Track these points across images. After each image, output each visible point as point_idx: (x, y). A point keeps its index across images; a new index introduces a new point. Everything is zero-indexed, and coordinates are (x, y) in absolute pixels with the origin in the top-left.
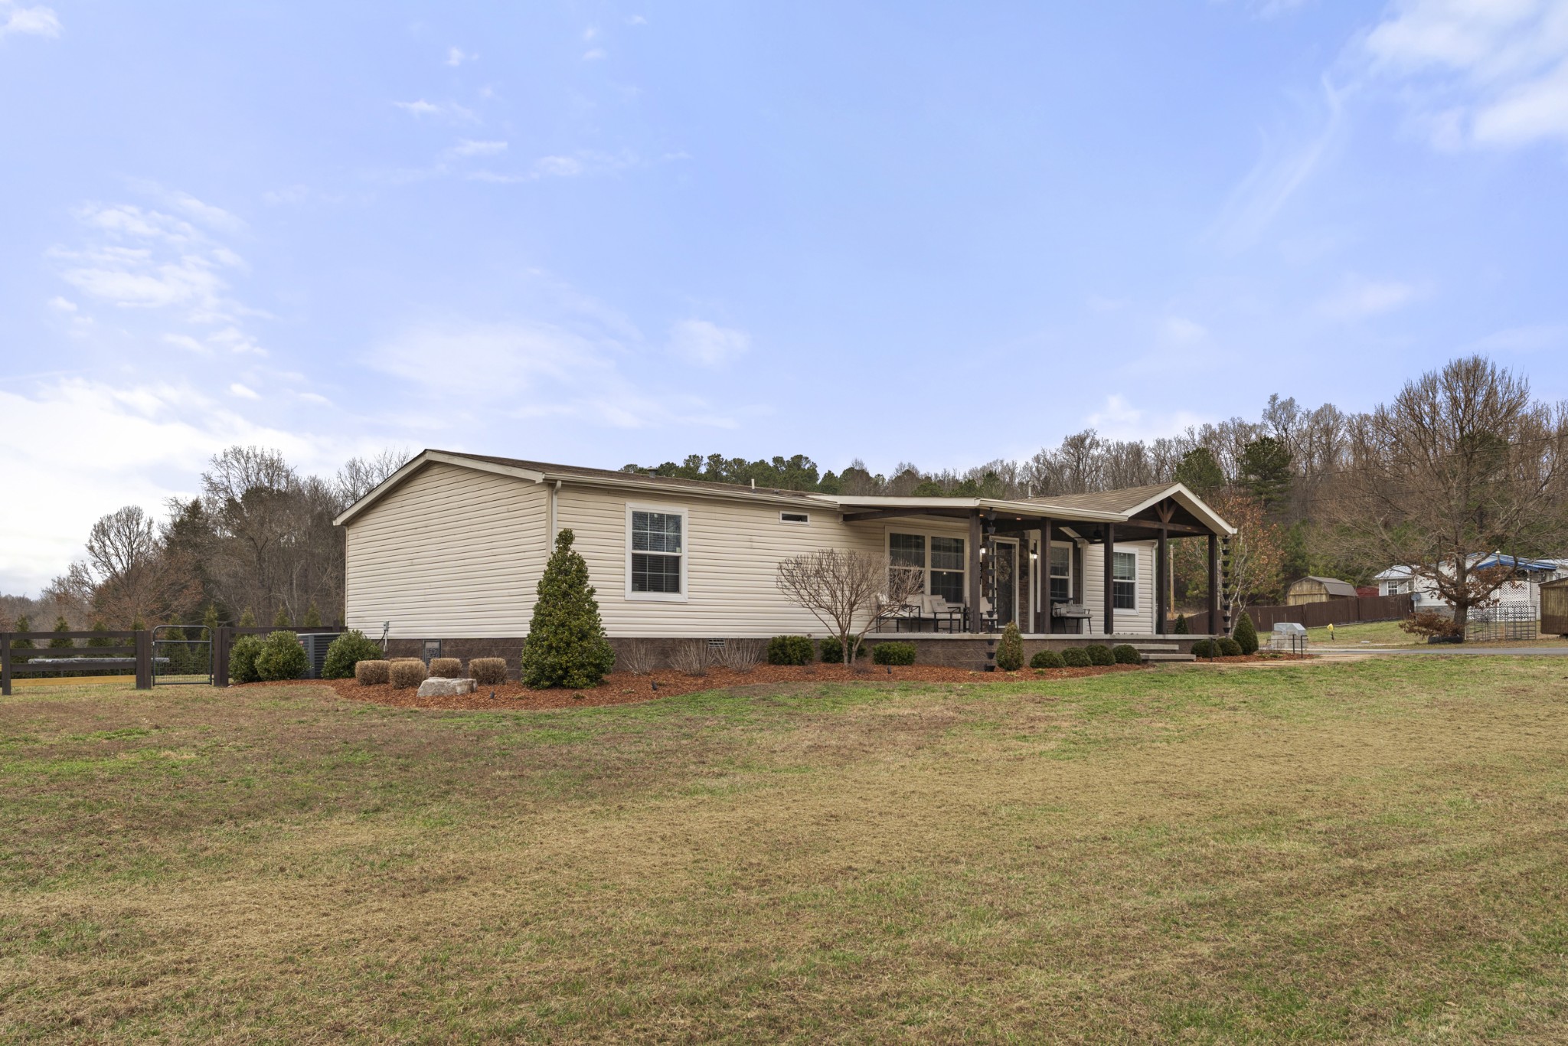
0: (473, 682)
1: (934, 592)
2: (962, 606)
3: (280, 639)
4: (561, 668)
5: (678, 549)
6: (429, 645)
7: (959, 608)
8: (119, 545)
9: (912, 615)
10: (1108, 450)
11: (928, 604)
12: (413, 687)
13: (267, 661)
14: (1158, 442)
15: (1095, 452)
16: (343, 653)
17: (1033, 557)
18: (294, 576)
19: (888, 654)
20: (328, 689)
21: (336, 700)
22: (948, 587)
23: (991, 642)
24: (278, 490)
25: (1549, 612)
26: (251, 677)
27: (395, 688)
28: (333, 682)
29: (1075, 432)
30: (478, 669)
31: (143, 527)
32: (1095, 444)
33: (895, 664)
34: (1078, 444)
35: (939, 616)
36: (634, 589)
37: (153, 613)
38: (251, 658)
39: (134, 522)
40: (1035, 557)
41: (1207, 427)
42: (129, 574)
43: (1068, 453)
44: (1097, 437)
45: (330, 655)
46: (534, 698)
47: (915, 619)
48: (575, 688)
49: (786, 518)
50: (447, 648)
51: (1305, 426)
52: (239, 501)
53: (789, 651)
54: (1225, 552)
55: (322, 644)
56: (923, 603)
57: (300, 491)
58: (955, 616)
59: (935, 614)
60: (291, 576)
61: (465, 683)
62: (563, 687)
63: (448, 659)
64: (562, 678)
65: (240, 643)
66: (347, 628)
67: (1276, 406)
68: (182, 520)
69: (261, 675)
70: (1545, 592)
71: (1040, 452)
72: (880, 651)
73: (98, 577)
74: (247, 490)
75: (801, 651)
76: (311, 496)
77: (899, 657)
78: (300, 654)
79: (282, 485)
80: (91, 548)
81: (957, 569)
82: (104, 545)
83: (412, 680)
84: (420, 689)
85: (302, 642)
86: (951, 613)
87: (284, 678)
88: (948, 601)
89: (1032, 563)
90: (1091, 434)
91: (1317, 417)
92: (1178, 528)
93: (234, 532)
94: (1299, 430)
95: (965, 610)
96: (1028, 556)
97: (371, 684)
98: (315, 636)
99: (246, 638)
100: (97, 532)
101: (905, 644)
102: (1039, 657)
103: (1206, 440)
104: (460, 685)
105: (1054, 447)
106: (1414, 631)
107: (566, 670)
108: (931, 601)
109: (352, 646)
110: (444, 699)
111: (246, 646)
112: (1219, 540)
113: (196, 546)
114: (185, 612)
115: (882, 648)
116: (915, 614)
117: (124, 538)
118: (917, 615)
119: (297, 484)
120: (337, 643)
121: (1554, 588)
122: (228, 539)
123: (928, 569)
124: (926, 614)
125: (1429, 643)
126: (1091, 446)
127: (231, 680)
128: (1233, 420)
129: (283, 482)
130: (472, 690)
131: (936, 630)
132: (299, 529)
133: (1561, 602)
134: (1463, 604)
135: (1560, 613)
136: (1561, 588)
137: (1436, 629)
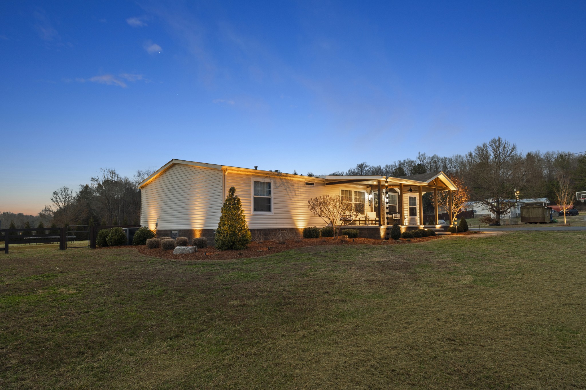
0: (196, 248)
3: (116, 230)
4: (232, 242)
5: (270, 195)
6: (173, 232)
8: (61, 198)
10: (370, 168)
12: (170, 249)
13: (111, 239)
14: (386, 166)
15: (366, 169)
16: (140, 235)
18: (119, 208)
20: (135, 250)
21: (139, 255)
23: (388, 229)
24: (114, 181)
25: (524, 216)
26: (104, 244)
27: (163, 250)
28: (137, 247)
29: (360, 163)
30: (196, 242)
31: (70, 192)
32: (366, 166)
34: (361, 166)
35: (360, 219)
36: (254, 211)
37: (72, 220)
38: (105, 237)
39: (67, 191)
41: (400, 161)
42: (65, 207)
43: (358, 169)
44: (367, 165)
45: (135, 236)
46: (223, 255)
48: (237, 250)
49: (307, 184)
50: (181, 233)
51: (429, 161)
52: (102, 184)
53: (312, 233)
55: (132, 232)
57: (121, 181)
60: (118, 208)
61: (193, 248)
62: (232, 249)
63: (183, 238)
64: (232, 246)
65: (101, 232)
66: (141, 225)
67: (420, 155)
68: (82, 190)
69: (108, 244)
70: (522, 209)
71: (350, 169)
72: (345, 233)
73: (55, 208)
74: (104, 181)
76: (125, 182)
78: (124, 236)
79: (115, 179)
80: (52, 199)
81: (362, 202)
82: (57, 198)
83: (170, 247)
84: (174, 251)
85: (124, 231)
87: (117, 245)
90: (365, 163)
91: (432, 158)
93: (100, 194)
94: (427, 162)
97: (152, 248)
98: (130, 229)
99: (103, 230)
100: (54, 194)
101: (354, 230)
103: (400, 165)
104: (191, 249)
105: (354, 167)
106: (484, 222)
107: (234, 243)
109: (144, 232)
110: (184, 255)
111: (103, 233)
113: (87, 198)
114: (83, 219)
117: (63, 196)
119: (120, 179)
120: (138, 231)
121: (525, 208)
122: (98, 196)
123: (353, 203)
125: (489, 226)
126: (365, 167)
127: (97, 246)
128: (407, 159)
129: (116, 178)
130: (196, 251)
132: (121, 193)
133: (527, 212)
134: (499, 213)
135: (527, 216)
136: (527, 208)
137: (490, 221)
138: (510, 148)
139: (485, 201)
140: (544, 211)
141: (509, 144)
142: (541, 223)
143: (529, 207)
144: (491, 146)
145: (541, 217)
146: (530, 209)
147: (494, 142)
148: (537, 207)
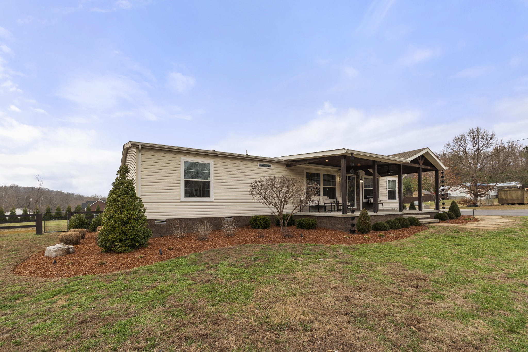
1: (324, 195)
2: (335, 200)
5: (209, 178)
7: (335, 201)
9: (315, 205)
11: (322, 200)
17: (361, 181)
19: (303, 224)
22: (330, 193)
23: (353, 218)
25: (501, 197)
33: (306, 229)
35: (326, 205)
36: (185, 196)
40: (362, 181)
47: (316, 206)
49: (260, 165)
53: (258, 222)
54: (442, 177)
56: (320, 199)
58: (333, 204)
59: (325, 204)
70: (499, 192)
72: (299, 223)
75: (264, 223)
77: (308, 225)
81: (333, 186)
84: (46, 251)
86: (332, 204)
88: (330, 198)
89: (361, 184)
92: (425, 167)
95: (336, 202)
96: (359, 181)
101: (311, 219)
102: (377, 225)
108: (323, 199)
112: (439, 172)
115: (301, 221)
116: (316, 204)
118: (317, 204)
121: (503, 191)
123: (322, 187)
124: (321, 204)
125: (467, 207)
131: (325, 211)
133: (505, 194)
134: (476, 196)
135: (504, 197)
136: (505, 191)
137: (468, 203)
138: (489, 136)
139: (462, 185)
140: (523, 193)
141: (487, 133)
142: (519, 204)
143: (507, 189)
144: (469, 136)
145: (520, 198)
146: (508, 191)
147: (472, 132)
148: (516, 190)
